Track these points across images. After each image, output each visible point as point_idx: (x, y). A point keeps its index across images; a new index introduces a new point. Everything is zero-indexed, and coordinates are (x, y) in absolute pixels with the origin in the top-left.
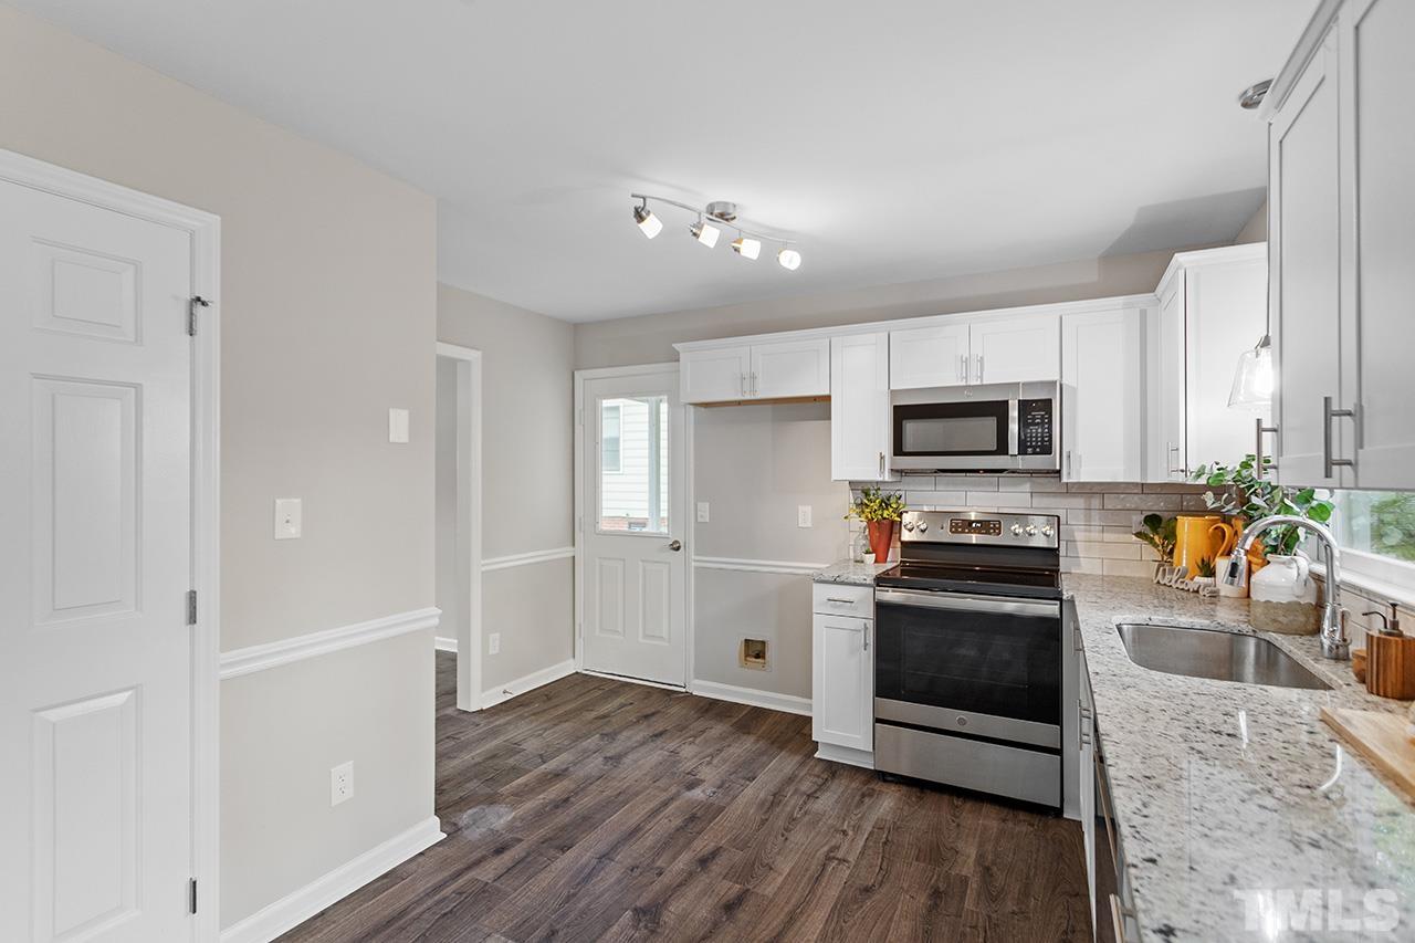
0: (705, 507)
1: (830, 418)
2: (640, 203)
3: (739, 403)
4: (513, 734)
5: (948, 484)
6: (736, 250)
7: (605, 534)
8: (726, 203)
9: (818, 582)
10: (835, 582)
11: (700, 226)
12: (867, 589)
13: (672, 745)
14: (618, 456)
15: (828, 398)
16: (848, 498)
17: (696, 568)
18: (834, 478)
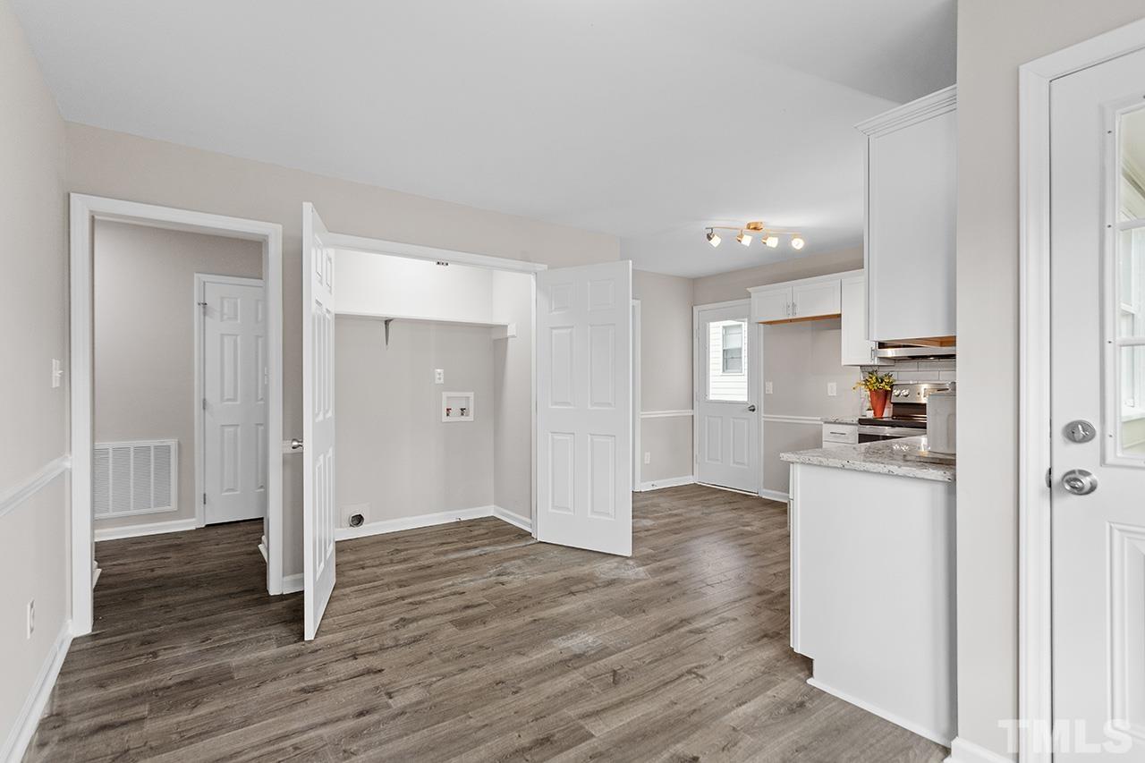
0: (770, 385)
1: (840, 328)
2: (710, 231)
3: (791, 321)
4: (656, 501)
5: (926, 366)
6: (765, 243)
7: (712, 402)
8: (757, 223)
9: (826, 422)
10: (835, 423)
11: (741, 236)
12: (853, 427)
13: (741, 513)
14: (741, 362)
15: (839, 316)
16: (859, 376)
17: (765, 422)
18: (843, 364)
